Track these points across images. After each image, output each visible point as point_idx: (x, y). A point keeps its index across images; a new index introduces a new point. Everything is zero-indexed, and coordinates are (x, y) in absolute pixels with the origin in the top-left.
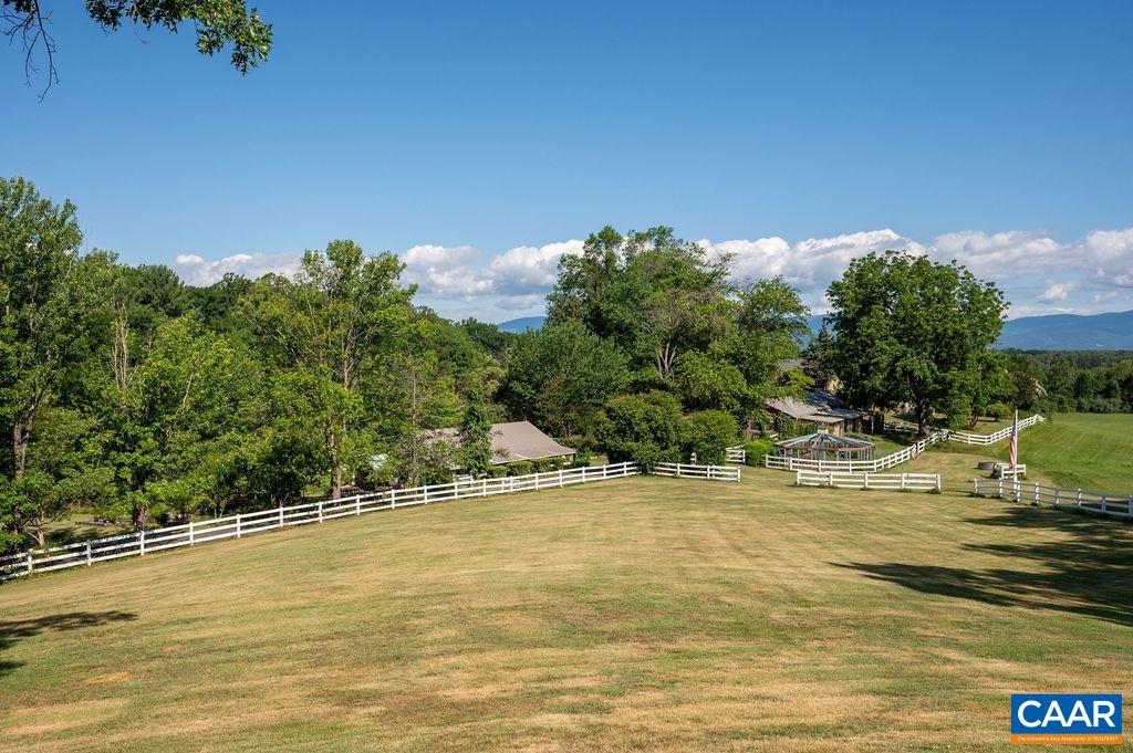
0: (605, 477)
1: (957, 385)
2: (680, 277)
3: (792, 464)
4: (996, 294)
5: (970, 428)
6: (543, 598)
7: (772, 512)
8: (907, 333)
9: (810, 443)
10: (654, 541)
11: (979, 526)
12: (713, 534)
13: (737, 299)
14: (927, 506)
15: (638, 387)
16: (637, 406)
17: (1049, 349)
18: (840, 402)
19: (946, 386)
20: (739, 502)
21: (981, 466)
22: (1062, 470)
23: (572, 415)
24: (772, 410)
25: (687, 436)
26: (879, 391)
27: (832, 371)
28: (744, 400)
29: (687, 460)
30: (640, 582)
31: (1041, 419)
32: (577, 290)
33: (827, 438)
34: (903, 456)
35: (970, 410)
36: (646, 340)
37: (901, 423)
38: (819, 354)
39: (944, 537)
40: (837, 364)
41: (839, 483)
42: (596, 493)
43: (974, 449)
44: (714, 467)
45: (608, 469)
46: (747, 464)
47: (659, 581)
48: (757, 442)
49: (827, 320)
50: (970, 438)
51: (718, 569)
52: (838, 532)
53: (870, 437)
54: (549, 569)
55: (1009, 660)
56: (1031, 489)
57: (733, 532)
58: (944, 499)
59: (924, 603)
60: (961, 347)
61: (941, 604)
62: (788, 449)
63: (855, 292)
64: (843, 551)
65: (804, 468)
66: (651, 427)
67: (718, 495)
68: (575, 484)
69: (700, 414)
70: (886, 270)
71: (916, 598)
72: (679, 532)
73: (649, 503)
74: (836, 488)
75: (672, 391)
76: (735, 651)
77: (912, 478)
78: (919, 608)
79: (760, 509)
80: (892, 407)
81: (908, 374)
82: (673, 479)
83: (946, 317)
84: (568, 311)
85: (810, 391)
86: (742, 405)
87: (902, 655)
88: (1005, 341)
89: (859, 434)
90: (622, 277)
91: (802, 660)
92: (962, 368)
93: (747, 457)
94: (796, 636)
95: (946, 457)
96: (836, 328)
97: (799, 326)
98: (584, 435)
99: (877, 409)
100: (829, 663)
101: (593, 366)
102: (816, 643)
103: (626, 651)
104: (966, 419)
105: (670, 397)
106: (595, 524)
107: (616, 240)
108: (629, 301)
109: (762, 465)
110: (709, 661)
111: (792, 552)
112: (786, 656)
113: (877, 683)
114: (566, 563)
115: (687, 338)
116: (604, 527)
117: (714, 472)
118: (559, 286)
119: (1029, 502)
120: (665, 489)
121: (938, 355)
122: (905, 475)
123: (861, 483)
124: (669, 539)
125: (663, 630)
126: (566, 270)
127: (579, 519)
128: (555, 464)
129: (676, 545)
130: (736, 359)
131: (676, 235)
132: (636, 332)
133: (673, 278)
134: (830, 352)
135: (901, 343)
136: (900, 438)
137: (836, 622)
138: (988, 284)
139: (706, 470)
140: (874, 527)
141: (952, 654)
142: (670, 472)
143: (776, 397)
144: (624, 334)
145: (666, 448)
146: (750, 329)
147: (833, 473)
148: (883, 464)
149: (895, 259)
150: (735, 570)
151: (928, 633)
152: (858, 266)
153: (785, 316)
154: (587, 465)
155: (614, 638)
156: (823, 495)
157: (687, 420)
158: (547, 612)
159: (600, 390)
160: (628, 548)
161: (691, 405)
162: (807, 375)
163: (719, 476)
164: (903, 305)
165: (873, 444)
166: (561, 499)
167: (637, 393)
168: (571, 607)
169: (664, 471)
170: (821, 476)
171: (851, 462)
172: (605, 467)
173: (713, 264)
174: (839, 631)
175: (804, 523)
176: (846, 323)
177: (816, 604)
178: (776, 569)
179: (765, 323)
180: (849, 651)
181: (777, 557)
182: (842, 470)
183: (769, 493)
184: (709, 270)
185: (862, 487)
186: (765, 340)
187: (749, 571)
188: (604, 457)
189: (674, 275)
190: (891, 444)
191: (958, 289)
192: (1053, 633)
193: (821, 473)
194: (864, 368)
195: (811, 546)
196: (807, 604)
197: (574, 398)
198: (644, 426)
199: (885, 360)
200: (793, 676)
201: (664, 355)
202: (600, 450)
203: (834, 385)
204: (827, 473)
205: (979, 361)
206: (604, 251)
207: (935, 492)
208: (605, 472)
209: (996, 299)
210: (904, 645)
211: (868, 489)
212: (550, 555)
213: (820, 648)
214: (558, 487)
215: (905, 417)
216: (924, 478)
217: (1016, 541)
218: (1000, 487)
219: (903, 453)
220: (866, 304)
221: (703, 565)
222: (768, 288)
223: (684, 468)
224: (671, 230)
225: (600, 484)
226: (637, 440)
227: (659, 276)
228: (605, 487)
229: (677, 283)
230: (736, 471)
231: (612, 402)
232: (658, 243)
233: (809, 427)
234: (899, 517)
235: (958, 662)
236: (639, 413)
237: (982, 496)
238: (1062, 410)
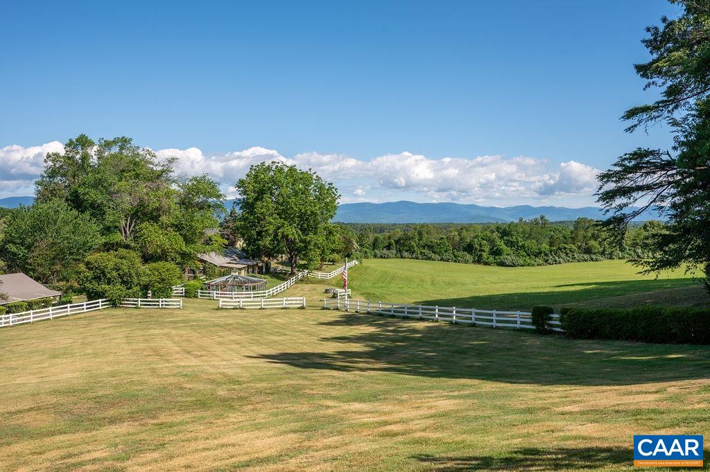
0: (85, 310)
1: (313, 243)
2: (138, 172)
3: (215, 295)
4: (334, 190)
5: (319, 269)
6: (53, 400)
7: (205, 327)
8: (284, 212)
9: (227, 281)
10: (129, 352)
11: (329, 327)
12: (169, 344)
13: (178, 188)
14: (298, 317)
15: (108, 247)
16: (108, 260)
17: (358, 222)
18: (245, 255)
19: (307, 243)
20: (183, 321)
21: (327, 291)
22: (369, 291)
23: (58, 267)
24: (202, 261)
25: (145, 279)
26: (268, 248)
27: (239, 235)
28: (184, 255)
29: (145, 296)
30: (125, 381)
31: (357, 263)
32: (59, 178)
33: (237, 278)
34: (282, 287)
35: (319, 258)
36: (113, 214)
37: (280, 267)
38: (231, 224)
39: (311, 334)
40: (242, 231)
41: (246, 306)
42: (79, 322)
43: (322, 282)
44: (164, 299)
45: (87, 305)
46: (185, 296)
47: (140, 378)
48: (192, 282)
49: (236, 203)
50: (319, 275)
51: (178, 367)
52: (250, 336)
53: (263, 276)
54: (53, 378)
55: (360, 403)
56: (354, 303)
57: (183, 341)
58: (308, 312)
59: (309, 375)
60: (314, 221)
61: (317, 374)
62: (213, 286)
63: (253, 186)
64: (254, 348)
65: (223, 297)
66: (119, 275)
67: (167, 318)
68: (62, 317)
69: (154, 264)
70: (272, 173)
71: (302, 372)
72: (146, 345)
73: (121, 326)
74: (244, 309)
75: (134, 249)
76: (200, 418)
77: (289, 300)
78: (306, 378)
79: (196, 326)
80: (276, 257)
81: (285, 237)
82: (136, 309)
83: (306, 202)
84: (53, 193)
85: (226, 248)
86: (183, 258)
87: (302, 407)
88: (339, 217)
89: (257, 275)
90: (96, 170)
91: (243, 418)
92: (316, 233)
93: (186, 292)
94: (236, 404)
95: (307, 287)
96: (241, 208)
97: (218, 206)
98: (68, 281)
99: (266, 259)
100: (261, 417)
101: (73, 233)
102: (250, 407)
103: (123, 429)
104: (317, 263)
105: (133, 254)
106: (83, 343)
107: (91, 144)
108: (100, 187)
109: (196, 297)
110: (183, 427)
111: (222, 351)
112: (233, 417)
113: (293, 426)
114: (67, 372)
115: (143, 214)
116: (90, 345)
117: (164, 303)
118: (45, 175)
119: (354, 311)
120: (131, 316)
121: (302, 226)
122: (285, 298)
123: (259, 305)
124: (139, 349)
125: (148, 411)
126: (50, 163)
127: (70, 341)
128: (46, 303)
129: (145, 353)
130: (178, 227)
131: (134, 143)
132: (106, 209)
133: (134, 173)
134: (238, 223)
135: (281, 218)
136: (281, 276)
137: (259, 392)
138: (329, 184)
139: (158, 302)
140: (269, 331)
141: (330, 403)
142: (133, 304)
143: (204, 253)
144: (97, 211)
145: (130, 288)
146: (187, 209)
147: (242, 300)
148: (271, 293)
149: (277, 166)
150: (188, 366)
151: (314, 392)
152: (255, 170)
153: (210, 200)
154: (70, 302)
155: (113, 421)
156: (237, 314)
157: (145, 268)
158: (57, 409)
159: (78, 250)
160: (111, 358)
161: (147, 259)
162: (223, 238)
163: (167, 305)
164: (282, 195)
165: (265, 281)
166: (53, 328)
167: (108, 251)
168: (76, 404)
169: (129, 304)
170: (234, 302)
171: (252, 292)
172: (85, 303)
173: (162, 164)
174: (262, 397)
175: (227, 333)
176: (248, 206)
177: (245, 383)
178: (216, 363)
179: (198, 204)
180: (270, 409)
181: (214, 355)
182: (247, 298)
183: (202, 315)
184: (159, 168)
185: (260, 307)
186: (198, 215)
187: (199, 366)
188: (84, 296)
189: (134, 170)
190: (275, 280)
191: (313, 186)
192: (379, 384)
193: (234, 300)
194: (259, 233)
195: (234, 346)
196: (240, 383)
197: (58, 255)
198: (114, 274)
199: (271, 229)
200: (242, 429)
201: (126, 225)
202: (79, 292)
203: (240, 244)
204: (238, 300)
205: (325, 229)
206: (81, 151)
207: (302, 308)
208: (85, 307)
209: (333, 193)
210: (302, 401)
211: (264, 309)
212: (52, 369)
213: (253, 410)
214: (49, 319)
215: (282, 263)
216: (296, 300)
217: (350, 334)
218: (338, 303)
219: (283, 285)
220: (260, 194)
221: (167, 365)
222: (199, 182)
223: (143, 301)
224: (131, 140)
225: (82, 316)
226: (109, 284)
227: (124, 171)
228: (86, 317)
229: (137, 176)
230: (180, 301)
231: (89, 258)
232: (122, 148)
233: (226, 271)
234: (282, 324)
235: (335, 408)
236: (111, 265)
237: (329, 309)
238: (367, 257)
